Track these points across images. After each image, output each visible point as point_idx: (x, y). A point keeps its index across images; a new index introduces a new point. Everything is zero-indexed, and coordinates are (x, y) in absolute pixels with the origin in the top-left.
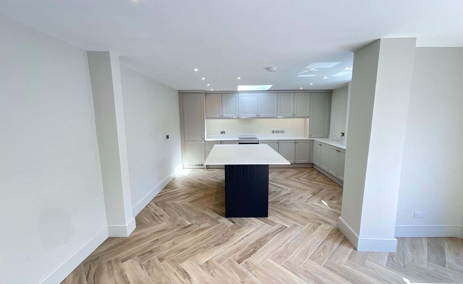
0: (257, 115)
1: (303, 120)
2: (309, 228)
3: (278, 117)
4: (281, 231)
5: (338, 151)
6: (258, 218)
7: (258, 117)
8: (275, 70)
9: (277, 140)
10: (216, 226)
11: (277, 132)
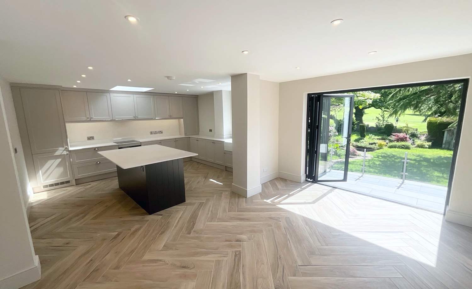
0: (134, 117)
1: (177, 120)
2: (217, 197)
3: (156, 118)
4: (201, 206)
5: (214, 143)
6: (180, 204)
7: (136, 119)
8: (174, 79)
9: (159, 140)
10: (147, 223)
11: (156, 133)
